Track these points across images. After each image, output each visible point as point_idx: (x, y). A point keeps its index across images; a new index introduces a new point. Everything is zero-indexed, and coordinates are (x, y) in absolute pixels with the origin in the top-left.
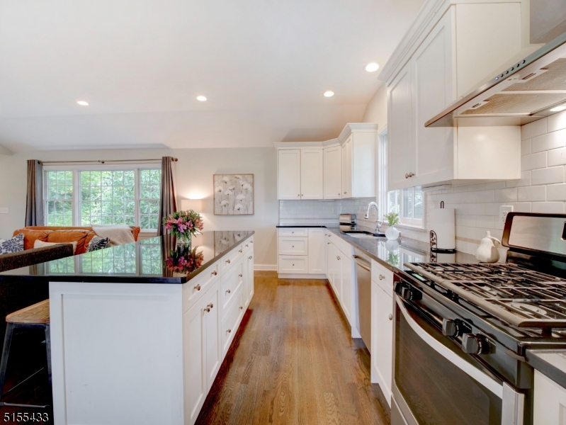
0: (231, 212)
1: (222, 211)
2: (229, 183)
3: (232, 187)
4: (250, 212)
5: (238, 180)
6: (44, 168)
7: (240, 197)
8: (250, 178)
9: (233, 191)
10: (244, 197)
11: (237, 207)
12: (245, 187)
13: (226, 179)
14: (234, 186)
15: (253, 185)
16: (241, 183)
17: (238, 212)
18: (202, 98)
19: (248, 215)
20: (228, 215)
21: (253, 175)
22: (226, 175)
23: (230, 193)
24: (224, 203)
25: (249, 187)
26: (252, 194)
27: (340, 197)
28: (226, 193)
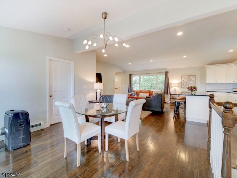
1: (184, 87)
2: (187, 78)
3: (188, 79)
6: (132, 76)
7: (191, 82)
8: (195, 77)
13: (186, 77)
15: (195, 79)
16: (191, 78)
21: (196, 75)
23: (187, 81)
24: (185, 84)
26: (195, 82)
27: (234, 82)
28: (186, 81)
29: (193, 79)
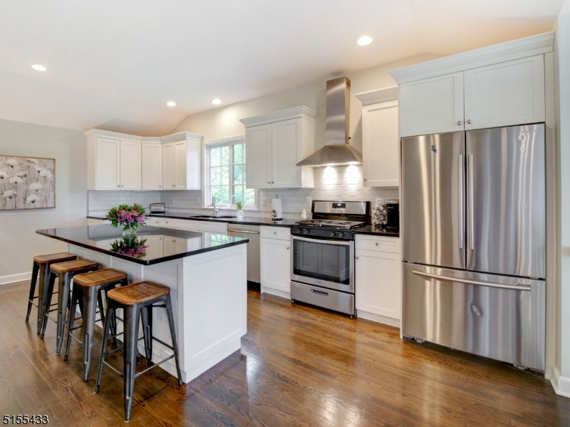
0: (21, 205)
1: (5, 205)
2: (17, 168)
3: (22, 173)
4: (50, 205)
5: (31, 165)
7: (34, 186)
8: (50, 164)
9: (25, 178)
10: (41, 187)
11: (30, 199)
12: (42, 174)
13: (11, 161)
14: (26, 172)
15: (54, 172)
16: (38, 168)
17: (32, 206)
18: (39, 68)
19: (47, 208)
20: (16, 209)
21: (54, 160)
22: (12, 157)
23: (20, 180)
24: (8, 193)
25: (49, 175)
26: (54, 183)
27: (161, 189)
28: (12, 180)
29: (44, 172)
